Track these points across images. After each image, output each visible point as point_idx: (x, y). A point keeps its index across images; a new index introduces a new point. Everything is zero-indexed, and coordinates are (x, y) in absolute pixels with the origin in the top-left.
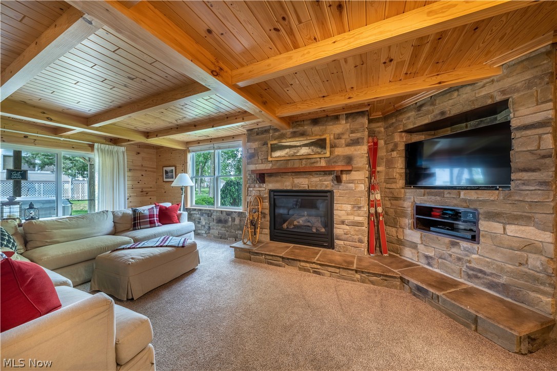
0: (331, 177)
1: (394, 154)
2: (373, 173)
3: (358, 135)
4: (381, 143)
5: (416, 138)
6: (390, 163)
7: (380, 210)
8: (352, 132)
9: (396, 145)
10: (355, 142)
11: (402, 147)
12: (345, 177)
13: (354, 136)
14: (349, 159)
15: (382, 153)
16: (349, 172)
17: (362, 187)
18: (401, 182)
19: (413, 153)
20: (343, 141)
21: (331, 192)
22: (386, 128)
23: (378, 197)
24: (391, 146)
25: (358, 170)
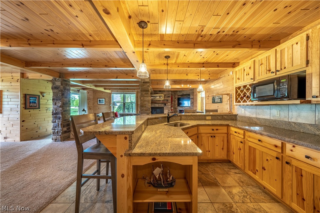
0: (163, 104)
1: (176, 99)
2: (172, 103)
3: (169, 95)
4: (173, 97)
5: (180, 97)
6: (175, 101)
7: (173, 111)
8: (168, 94)
9: (176, 98)
10: (169, 97)
11: (177, 98)
12: (166, 104)
13: (168, 95)
14: (167, 100)
15: (173, 99)
16: (167, 103)
17: (170, 106)
18: (177, 105)
19: (179, 99)
20: (166, 96)
21: (163, 107)
22: (174, 94)
23: (173, 108)
24: (175, 98)
25: (169, 103)
